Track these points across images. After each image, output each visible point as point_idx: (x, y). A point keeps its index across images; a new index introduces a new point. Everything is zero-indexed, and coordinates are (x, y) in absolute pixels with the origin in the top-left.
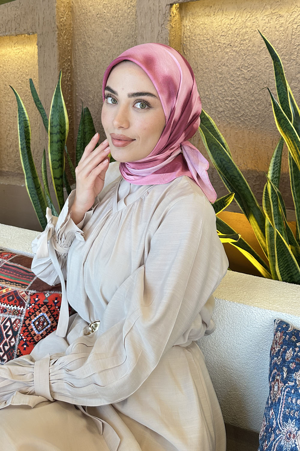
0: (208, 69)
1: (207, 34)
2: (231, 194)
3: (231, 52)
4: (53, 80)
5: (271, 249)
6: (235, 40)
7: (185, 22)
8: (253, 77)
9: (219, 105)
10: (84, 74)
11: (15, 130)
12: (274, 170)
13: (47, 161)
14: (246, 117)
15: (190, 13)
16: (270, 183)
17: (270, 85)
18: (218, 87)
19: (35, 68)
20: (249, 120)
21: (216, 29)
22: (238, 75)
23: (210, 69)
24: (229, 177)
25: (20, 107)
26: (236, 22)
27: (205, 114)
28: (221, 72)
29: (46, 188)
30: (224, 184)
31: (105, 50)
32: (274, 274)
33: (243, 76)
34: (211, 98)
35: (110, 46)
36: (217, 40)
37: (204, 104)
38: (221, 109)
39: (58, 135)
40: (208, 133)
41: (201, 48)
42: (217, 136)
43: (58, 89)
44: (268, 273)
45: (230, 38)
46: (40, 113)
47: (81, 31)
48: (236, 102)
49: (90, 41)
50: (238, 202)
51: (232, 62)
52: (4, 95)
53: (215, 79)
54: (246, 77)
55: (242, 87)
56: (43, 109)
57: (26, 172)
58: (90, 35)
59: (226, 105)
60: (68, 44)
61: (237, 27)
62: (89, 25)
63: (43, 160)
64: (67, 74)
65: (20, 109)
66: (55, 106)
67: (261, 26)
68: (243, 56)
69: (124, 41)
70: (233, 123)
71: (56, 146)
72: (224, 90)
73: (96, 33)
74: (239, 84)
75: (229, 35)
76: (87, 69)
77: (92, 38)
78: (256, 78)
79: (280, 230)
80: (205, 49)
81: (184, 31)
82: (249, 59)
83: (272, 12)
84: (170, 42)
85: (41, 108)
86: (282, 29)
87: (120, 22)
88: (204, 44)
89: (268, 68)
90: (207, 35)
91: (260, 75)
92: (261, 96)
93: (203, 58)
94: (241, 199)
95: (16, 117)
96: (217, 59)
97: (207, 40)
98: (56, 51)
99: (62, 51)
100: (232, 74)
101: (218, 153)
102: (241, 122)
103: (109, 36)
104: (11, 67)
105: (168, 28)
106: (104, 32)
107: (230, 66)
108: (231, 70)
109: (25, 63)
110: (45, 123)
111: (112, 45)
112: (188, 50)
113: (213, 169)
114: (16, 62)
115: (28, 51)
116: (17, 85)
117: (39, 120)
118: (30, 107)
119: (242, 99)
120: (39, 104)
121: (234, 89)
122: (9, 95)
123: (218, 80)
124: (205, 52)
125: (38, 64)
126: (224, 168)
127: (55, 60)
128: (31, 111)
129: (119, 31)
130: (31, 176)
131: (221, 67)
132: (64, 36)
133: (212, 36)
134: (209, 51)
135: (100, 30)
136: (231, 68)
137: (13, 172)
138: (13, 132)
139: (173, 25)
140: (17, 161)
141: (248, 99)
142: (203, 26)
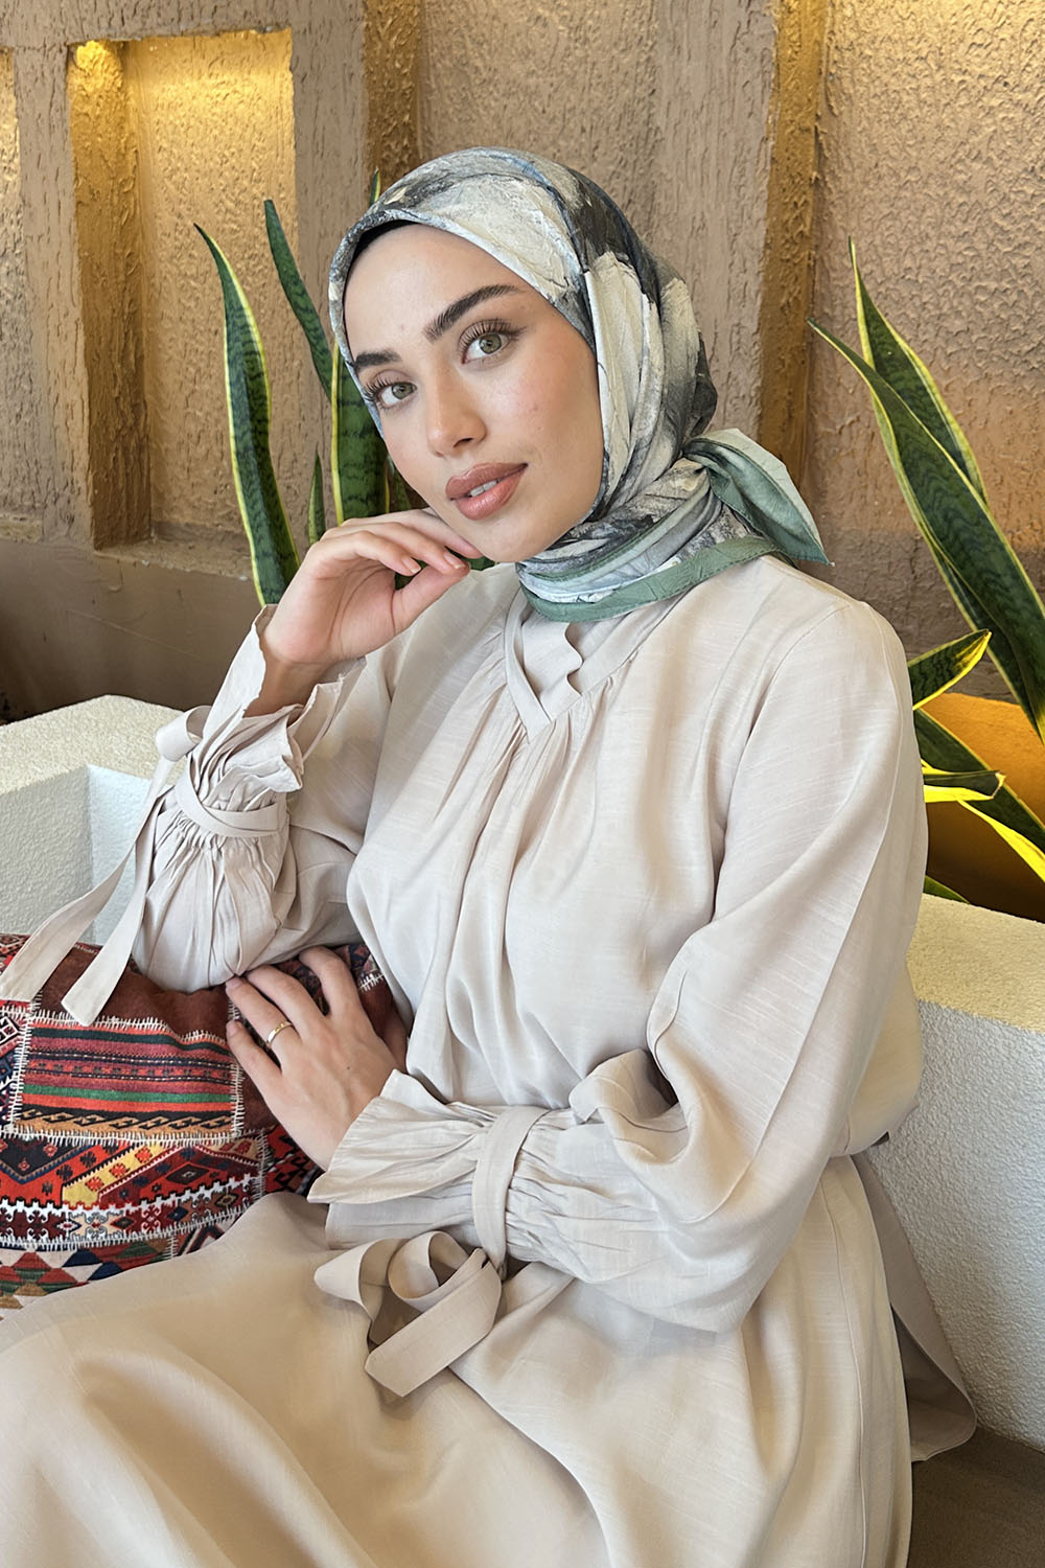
0: (916, 173)
1: (917, 37)
2: (979, 636)
3: (1007, 111)
4: (348, 205)
6: (1024, 64)
11: (213, 382)
13: (325, 494)
18: (950, 242)
19: (283, 157)
21: (954, 20)
23: (923, 170)
24: (975, 575)
25: (230, 301)
27: (896, 343)
28: (965, 182)
30: (956, 598)
31: (536, 93)
34: (921, 281)
35: (554, 79)
36: (957, 61)
37: (897, 303)
38: (958, 325)
40: (904, 412)
41: (895, 91)
42: (937, 424)
45: (1006, 53)
46: (303, 324)
47: (452, 18)
48: (1014, 297)
49: (481, 55)
50: (1003, 664)
51: (1009, 147)
52: (175, 252)
53: (942, 211)
56: (313, 311)
57: (254, 536)
58: (483, 35)
60: (402, 67)
61: (1033, 15)
63: (312, 491)
65: (233, 311)
69: (608, 58)
70: (1002, 374)
71: (358, 448)
72: (971, 253)
73: (505, 25)
74: (1031, 231)
75: (1003, 45)
77: (489, 45)
80: (908, 94)
81: (833, 24)
84: (778, 67)
85: (306, 310)
88: (904, 77)
90: (918, 42)
93: (900, 129)
94: (1014, 656)
95: (216, 332)
96: (951, 134)
97: (917, 59)
98: (359, 96)
99: (383, 94)
100: (1007, 190)
101: (939, 489)
102: (1028, 374)
103: (554, 41)
104: (199, 151)
105: (771, 15)
106: (535, 24)
107: (1001, 162)
108: (1001, 176)
109: (247, 135)
110: (320, 364)
111: (562, 72)
112: (847, 100)
113: (916, 541)
114: (216, 132)
115: (258, 91)
116: (220, 218)
117: (299, 348)
118: (265, 298)
119: (1037, 289)
120: (297, 294)
121: (1009, 249)
122: (190, 255)
123: (953, 214)
124: (907, 106)
125: (293, 140)
126: (957, 544)
127: (356, 130)
128: (270, 313)
129: (590, 22)
130: (271, 551)
131: (965, 165)
132: (389, 39)
133: (939, 45)
134: (922, 105)
135: (522, 16)
136: (1005, 170)
137: (210, 529)
138: (207, 387)
139: (792, 2)
140: (221, 492)
142: (905, 6)
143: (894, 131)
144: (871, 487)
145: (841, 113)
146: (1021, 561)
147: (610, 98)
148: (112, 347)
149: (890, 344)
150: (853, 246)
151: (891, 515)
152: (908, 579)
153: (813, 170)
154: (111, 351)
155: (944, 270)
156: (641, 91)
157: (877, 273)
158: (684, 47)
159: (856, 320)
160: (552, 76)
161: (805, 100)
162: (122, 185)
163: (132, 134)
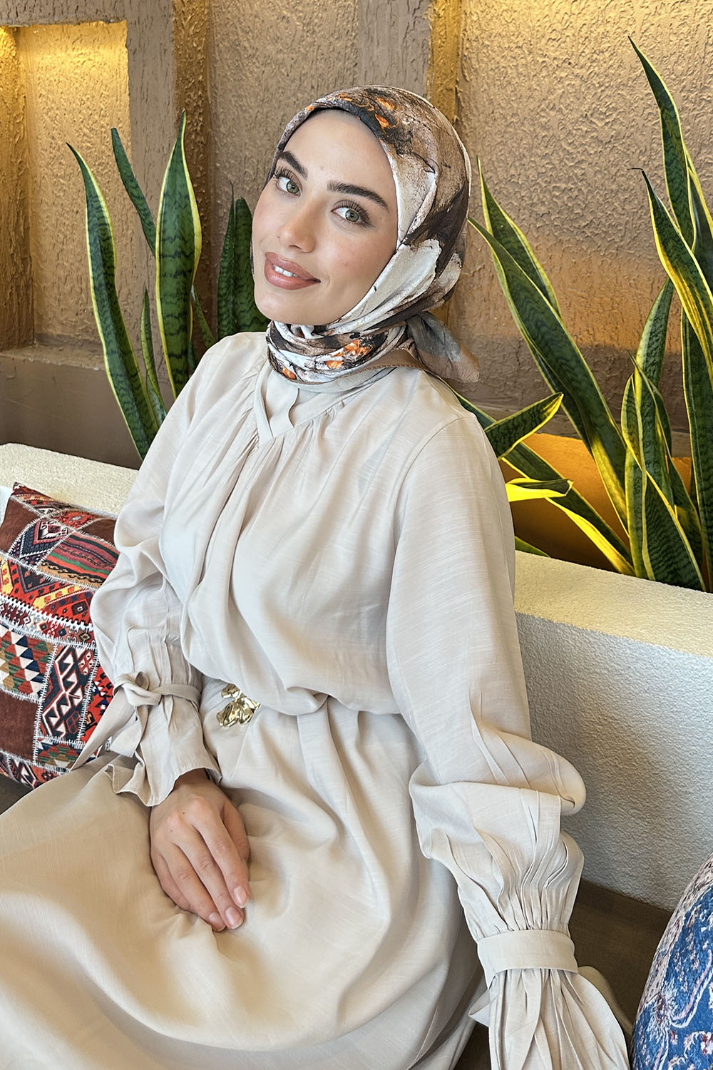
0: (517, 117)
1: (516, 33)
2: (556, 397)
3: (571, 80)
4: (163, 132)
5: (636, 515)
6: (580, 51)
7: (467, 4)
8: (615, 138)
9: (539, 199)
10: (233, 119)
11: (75, 244)
12: (651, 349)
13: (151, 314)
14: (597, 229)
16: (640, 373)
17: (653, 158)
18: (537, 159)
19: (121, 101)
20: (603, 235)
21: (539, 24)
22: (584, 134)
23: (521, 116)
24: (554, 360)
25: (90, 192)
26: (583, 9)
27: (506, 220)
28: (546, 123)
29: (151, 377)
30: (543, 374)
31: (282, 64)
32: (640, 567)
33: (595, 134)
34: (520, 183)
35: (294, 55)
36: (540, 49)
37: (506, 196)
38: (543, 209)
39: (177, 259)
40: (511, 261)
41: (503, 67)
42: (531, 269)
43: (177, 154)
44: (627, 565)
45: (570, 45)
46: (137, 208)
48: (576, 193)
49: (248, 40)
50: (571, 414)
51: (572, 102)
53: (533, 141)
54: (600, 138)
55: (590, 160)
56: (143, 199)
57: (105, 341)
58: (249, 27)
59: (555, 199)
60: (198, 46)
61: (585, 22)
63: (143, 314)
64: (196, 117)
65: (91, 198)
66: (171, 194)
67: (639, 22)
68: (596, 88)
69: (327, 43)
70: (569, 240)
71: (173, 285)
72: (550, 166)
73: (263, 21)
74: (586, 152)
75: (568, 39)
76: (241, 106)
77: (253, 32)
78: (623, 140)
79: (656, 475)
80: (511, 68)
82: (610, 96)
84: (432, 51)
85: (138, 198)
86: (685, 29)
88: (509, 58)
89: (649, 119)
90: (518, 37)
91: (632, 133)
92: (631, 183)
93: (506, 90)
94: (577, 408)
95: (77, 212)
96: (537, 94)
97: (516, 47)
98: (171, 63)
99: (185, 63)
100: (571, 128)
101: (532, 309)
102: (585, 240)
103: (294, 32)
104: (66, 97)
105: (428, 19)
106: (282, 21)
107: (567, 111)
108: (567, 119)
109: (97, 87)
110: (148, 232)
111: (299, 51)
112: (474, 71)
113: (520, 341)
114: (77, 85)
115: (104, 59)
116: (80, 139)
117: (131, 222)
118: (109, 190)
119: (589, 188)
120: (133, 188)
121: (573, 164)
122: (61, 163)
123: (539, 142)
124: (511, 76)
125: (127, 90)
126: (543, 342)
127: (168, 85)
128: (113, 200)
129: (316, 21)
130: (117, 350)
131: (546, 113)
132: (189, 28)
133: (529, 39)
134: (520, 75)
135: (273, 15)
136: (569, 116)
137: (73, 338)
138: (71, 247)
139: (440, 11)
140: (81, 314)
141: (604, 189)
142: (509, 15)
143: (503, 91)
144: (492, 308)
145: (471, 80)
146: (582, 353)
147: (329, 68)
148: (9, 221)
149: (503, 221)
150: (479, 161)
151: (505, 326)
152: (515, 365)
153: (455, 114)
154: (8, 224)
155: (534, 176)
156: (349, 64)
157: (493, 179)
158: (375, 37)
159: (482, 206)
160: (292, 53)
161: (449, 71)
162: (15, 118)
163: (22, 86)
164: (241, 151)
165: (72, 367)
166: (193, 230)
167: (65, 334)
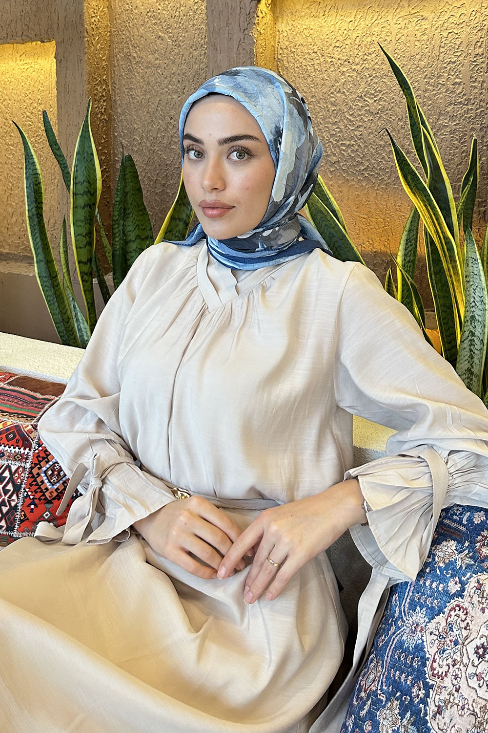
1: (313, 43)
3: (350, 73)
4: (79, 113)
6: (356, 54)
7: (280, 26)
8: (382, 110)
9: (332, 152)
10: (126, 104)
11: (19, 190)
12: (407, 251)
13: (68, 235)
14: (371, 171)
15: (288, 12)
16: (400, 269)
18: (330, 125)
19: (52, 94)
20: (376, 176)
21: (327, 37)
22: (360, 108)
23: (317, 97)
25: (27, 153)
26: (357, 26)
28: (335, 101)
29: (66, 277)
31: (159, 67)
33: (367, 108)
35: (166, 61)
36: (329, 53)
38: (335, 159)
39: (85, 196)
41: (305, 65)
42: (325, 199)
43: (86, 126)
45: (348, 50)
46: (60, 163)
47: (123, 37)
48: (357, 147)
49: (136, 52)
51: (351, 87)
53: (326, 113)
54: (371, 111)
55: (365, 125)
56: (63, 156)
57: (36, 253)
59: (342, 152)
60: (103, 56)
61: (358, 35)
62: (136, 30)
63: (62, 235)
64: (101, 103)
65: (28, 156)
66: (81, 153)
67: (394, 33)
68: (367, 78)
69: (188, 53)
70: (353, 179)
71: (82, 214)
72: (338, 130)
73: (146, 40)
74: (362, 121)
75: (347, 46)
76: (131, 95)
77: (139, 47)
78: (387, 112)
80: (310, 66)
81: (279, 39)
82: (377, 83)
83: (410, 12)
84: (257, 56)
85: (60, 156)
86: (425, 38)
87: (183, 23)
88: (308, 59)
90: (313, 46)
91: (392, 107)
93: (307, 81)
95: (21, 168)
96: (328, 82)
97: (313, 52)
98: (84, 68)
99: (94, 67)
100: (351, 105)
101: (326, 225)
102: (364, 179)
103: (166, 46)
104: (16, 92)
105: (253, 35)
107: (348, 93)
108: (349, 99)
109: (36, 85)
110: (66, 178)
111: (170, 58)
115: (41, 66)
116: (24, 120)
117: (57, 174)
118: (43, 153)
119: (366, 144)
120: (56, 149)
121: (354, 128)
122: (11, 136)
123: (330, 114)
124: (310, 71)
125: (56, 86)
127: (83, 82)
128: (44, 159)
129: (181, 38)
130: (43, 259)
131: (334, 95)
132: (97, 45)
133: (322, 47)
134: (316, 71)
135: (152, 36)
136: (350, 96)
137: (17, 255)
138: (17, 192)
139: (262, 30)
140: (22, 238)
141: (375, 144)
142: (308, 31)
143: (305, 81)
145: (284, 74)
147: (190, 69)
156: (202, 65)
158: (218, 48)
164: (131, 124)
165: (15, 274)
166: (96, 176)
167: (11, 252)
